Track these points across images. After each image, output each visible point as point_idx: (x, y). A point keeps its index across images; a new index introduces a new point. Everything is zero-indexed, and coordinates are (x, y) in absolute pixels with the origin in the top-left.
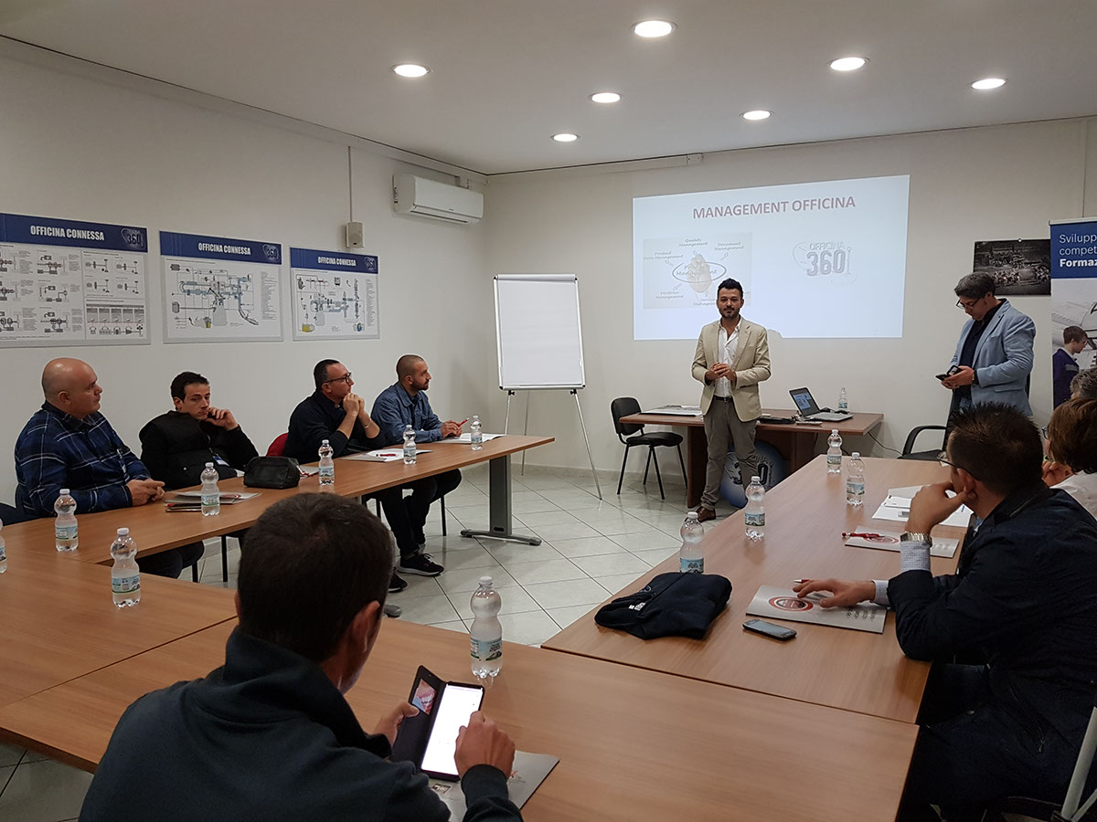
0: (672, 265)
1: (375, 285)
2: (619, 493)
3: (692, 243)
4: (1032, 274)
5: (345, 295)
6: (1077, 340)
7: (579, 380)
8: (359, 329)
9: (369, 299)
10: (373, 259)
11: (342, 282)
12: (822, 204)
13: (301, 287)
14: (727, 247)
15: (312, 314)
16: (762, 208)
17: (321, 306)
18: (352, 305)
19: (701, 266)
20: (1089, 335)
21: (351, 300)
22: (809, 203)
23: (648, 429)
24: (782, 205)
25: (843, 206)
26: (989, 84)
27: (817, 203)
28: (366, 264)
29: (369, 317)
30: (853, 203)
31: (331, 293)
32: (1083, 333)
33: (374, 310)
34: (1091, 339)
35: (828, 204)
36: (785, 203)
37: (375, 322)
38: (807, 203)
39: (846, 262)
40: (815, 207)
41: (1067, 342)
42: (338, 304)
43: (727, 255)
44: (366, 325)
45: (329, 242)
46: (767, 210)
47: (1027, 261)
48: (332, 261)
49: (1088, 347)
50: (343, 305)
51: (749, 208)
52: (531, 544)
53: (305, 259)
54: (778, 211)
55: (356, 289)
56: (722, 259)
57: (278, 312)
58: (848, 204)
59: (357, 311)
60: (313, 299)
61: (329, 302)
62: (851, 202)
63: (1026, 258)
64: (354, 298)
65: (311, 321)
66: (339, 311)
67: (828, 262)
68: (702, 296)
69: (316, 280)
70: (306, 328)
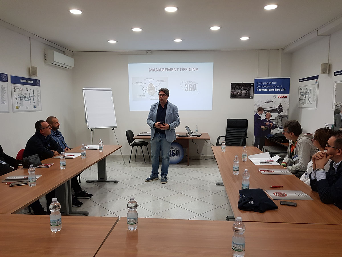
0: (142, 86)
1: (39, 91)
2: (130, 162)
3: (149, 79)
4: (245, 93)
5: (30, 94)
6: (261, 111)
7: (115, 125)
8: (35, 107)
9: (38, 96)
10: (39, 81)
11: (29, 89)
12: (189, 69)
13: (15, 91)
14: (160, 81)
15: (19, 102)
16: (171, 70)
17: (22, 99)
18: (32, 98)
19: (152, 87)
20: (264, 110)
21: (32, 96)
22: (185, 69)
23: (136, 141)
24: (177, 69)
25: (195, 71)
26: (244, 38)
27: (187, 69)
28: (36, 83)
29: (38, 103)
30: (198, 70)
31: (25, 94)
32: (263, 109)
33: (40, 100)
34: (265, 111)
35: (191, 69)
36: (178, 68)
37: (40, 105)
38: (184, 69)
39: (196, 88)
40: (187, 70)
41: (258, 111)
42: (28, 98)
43: (160, 84)
44: (37, 106)
45: (24, 74)
46: (172, 70)
47: (244, 89)
48: (25, 81)
49: (264, 113)
50: (29, 98)
51: (167, 69)
52: (114, 183)
53: (16, 80)
54: (176, 71)
55: (33, 92)
56: (159, 85)
57: (7, 101)
58: (196, 70)
59: (34, 101)
60: (19, 96)
61: (25, 97)
62: (197, 69)
63: (244, 88)
64: (33, 95)
65: (19, 105)
66: (28, 101)
67: (191, 87)
68: (152, 97)
69: (20, 88)
70: (17, 107)
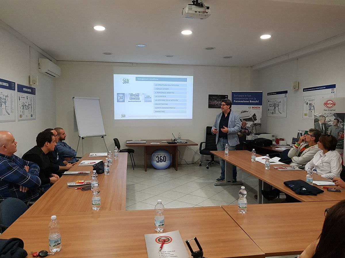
1: (35, 99)
5: (29, 103)
7: (103, 133)
8: (32, 116)
10: (34, 89)
11: (28, 98)
13: (19, 100)
15: (22, 111)
28: (33, 91)
29: (34, 112)
31: (26, 102)
33: (35, 109)
34: (241, 119)
48: (26, 90)
55: (31, 101)
57: (14, 110)
59: (31, 109)
60: (22, 105)
61: (26, 106)
63: (220, 99)
66: (27, 109)
69: (23, 97)
70: (21, 116)
